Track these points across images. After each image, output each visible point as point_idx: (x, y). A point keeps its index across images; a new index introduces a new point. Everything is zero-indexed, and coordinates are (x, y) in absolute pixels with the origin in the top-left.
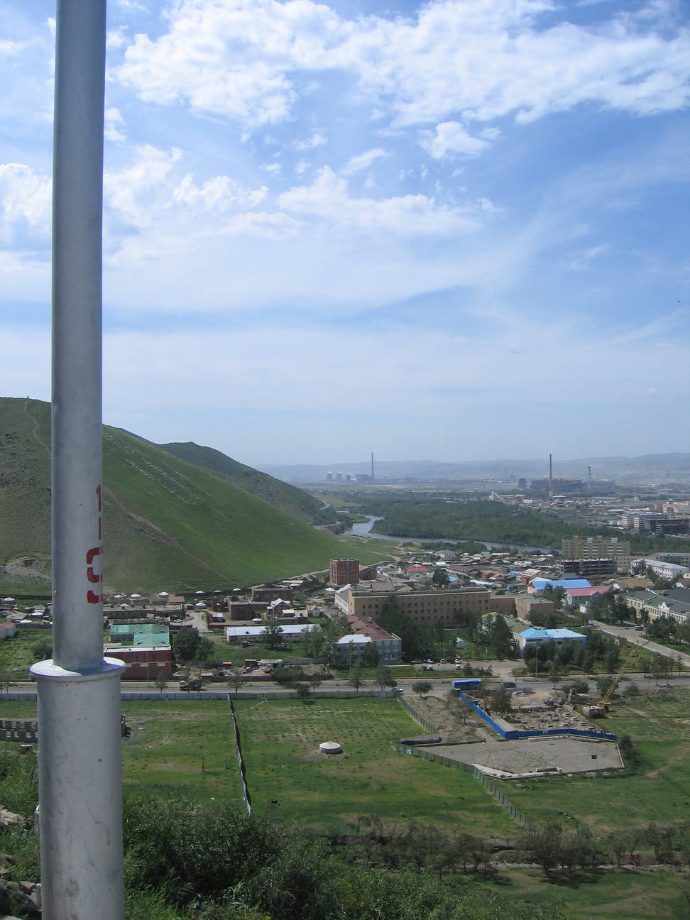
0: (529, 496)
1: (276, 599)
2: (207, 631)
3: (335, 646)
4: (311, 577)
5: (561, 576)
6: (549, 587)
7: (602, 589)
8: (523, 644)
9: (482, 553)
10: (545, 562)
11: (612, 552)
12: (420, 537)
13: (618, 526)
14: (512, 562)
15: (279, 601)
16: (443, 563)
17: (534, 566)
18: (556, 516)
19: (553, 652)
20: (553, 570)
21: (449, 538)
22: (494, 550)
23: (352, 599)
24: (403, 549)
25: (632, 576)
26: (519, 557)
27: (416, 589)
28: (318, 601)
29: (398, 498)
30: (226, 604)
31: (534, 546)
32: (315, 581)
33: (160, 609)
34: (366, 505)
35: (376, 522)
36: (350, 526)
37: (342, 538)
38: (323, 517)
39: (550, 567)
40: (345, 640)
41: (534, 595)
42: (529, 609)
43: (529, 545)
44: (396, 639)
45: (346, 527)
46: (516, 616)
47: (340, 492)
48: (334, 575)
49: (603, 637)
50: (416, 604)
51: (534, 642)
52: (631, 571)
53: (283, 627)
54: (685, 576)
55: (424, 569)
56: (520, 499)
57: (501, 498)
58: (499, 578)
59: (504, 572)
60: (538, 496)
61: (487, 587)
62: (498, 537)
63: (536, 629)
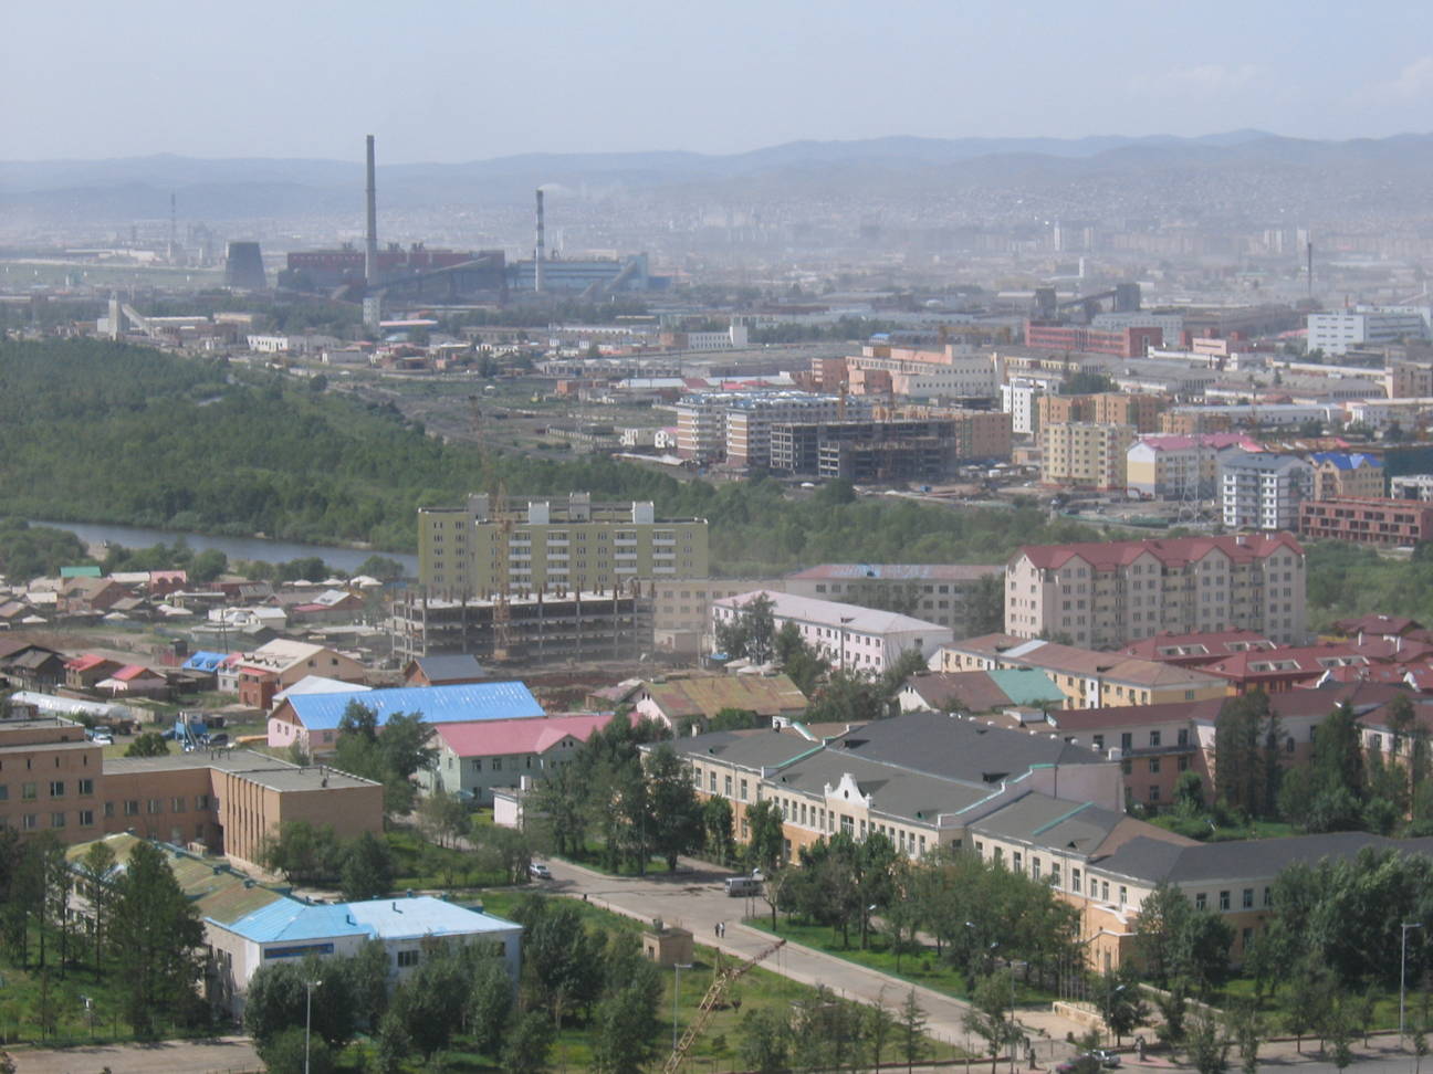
0: (277, 322)
5: (411, 669)
6: (360, 722)
7: (586, 723)
8: (247, 966)
9: (66, 572)
10: (348, 610)
11: (631, 563)
13: (658, 452)
14: (201, 611)
17: (296, 625)
18: (392, 410)
19: (379, 995)
20: (380, 645)
22: (120, 559)
25: (718, 665)
26: (232, 591)
31: (298, 540)
39: (365, 630)
41: (297, 756)
42: (273, 813)
43: (274, 539)
46: (216, 847)
49: (591, 928)
51: (298, 960)
52: (711, 644)
54: (935, 664)
56: (235, 336)
57: (149, 328)
58: (141, 684)
59: (166, 658)
60: (315, 321)
61: (90, 722)
62: (139, 505)
63: (307, 902)
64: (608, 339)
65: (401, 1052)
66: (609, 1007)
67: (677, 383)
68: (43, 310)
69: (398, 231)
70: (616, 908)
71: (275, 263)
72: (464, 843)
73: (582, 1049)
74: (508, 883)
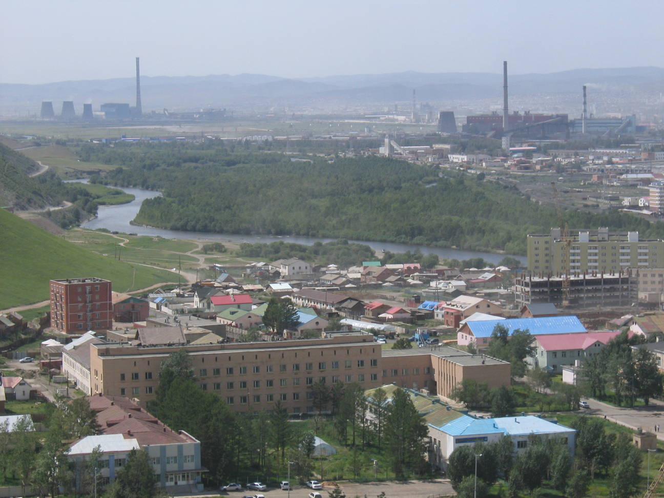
0: (462, 148)
3: (63, 459)
4: (10, 317)
5: (524, 310)
6: (501, 334)
7: (605, 336)
8: (448, 448)
9: (365, 264)
10: (494, 282)
11: (627, 261)
12: (236, 232)
13: (640, 208)
14: (426, 282)
16: (286, 286)
17: (470, 289)
18: (515, 188)
19: (509, 461)
20: (510, 298)
21: (298, 235)
22: (389, 258)
23: (97, 362)
24: (202, 258)
26: (441, 273)
27: (229, 340)
28: (27, 367)
29: (191, 153)
31: (471, 249)
32: (20, 326)
34: (124, 168)
35: (147, 203)
36: (93, 211)
37: (75, 237)
38: (34, 193)
39: (502, 291)
40: (84, 446)
41: (471, 350)
42: (459, 377)
43: (460, 248)
44: (189, 442)
45: (84, 213)
46: (433, 391)
47: (72, 140)
48: (59, 312)
49: (608, 432)
50: (231, 371)
51: (472, 444)
55: (246, 298)
56: (442, 155)
57: (403, 151)
58: (399, 316)
59: (410, 303)
60: (480, 148)
61: (376, 333)
62: (399, 233)
63: (475, 417)
64: (616, 155)
65: (519, 488)
66: (617, 468)
67: (649, 176)
68: (355, 144)
69: (518, 106)
70: (620, 423)
71: (460, 121)
72: (548, 391)
73: (604, 488)
74: (569, 410)
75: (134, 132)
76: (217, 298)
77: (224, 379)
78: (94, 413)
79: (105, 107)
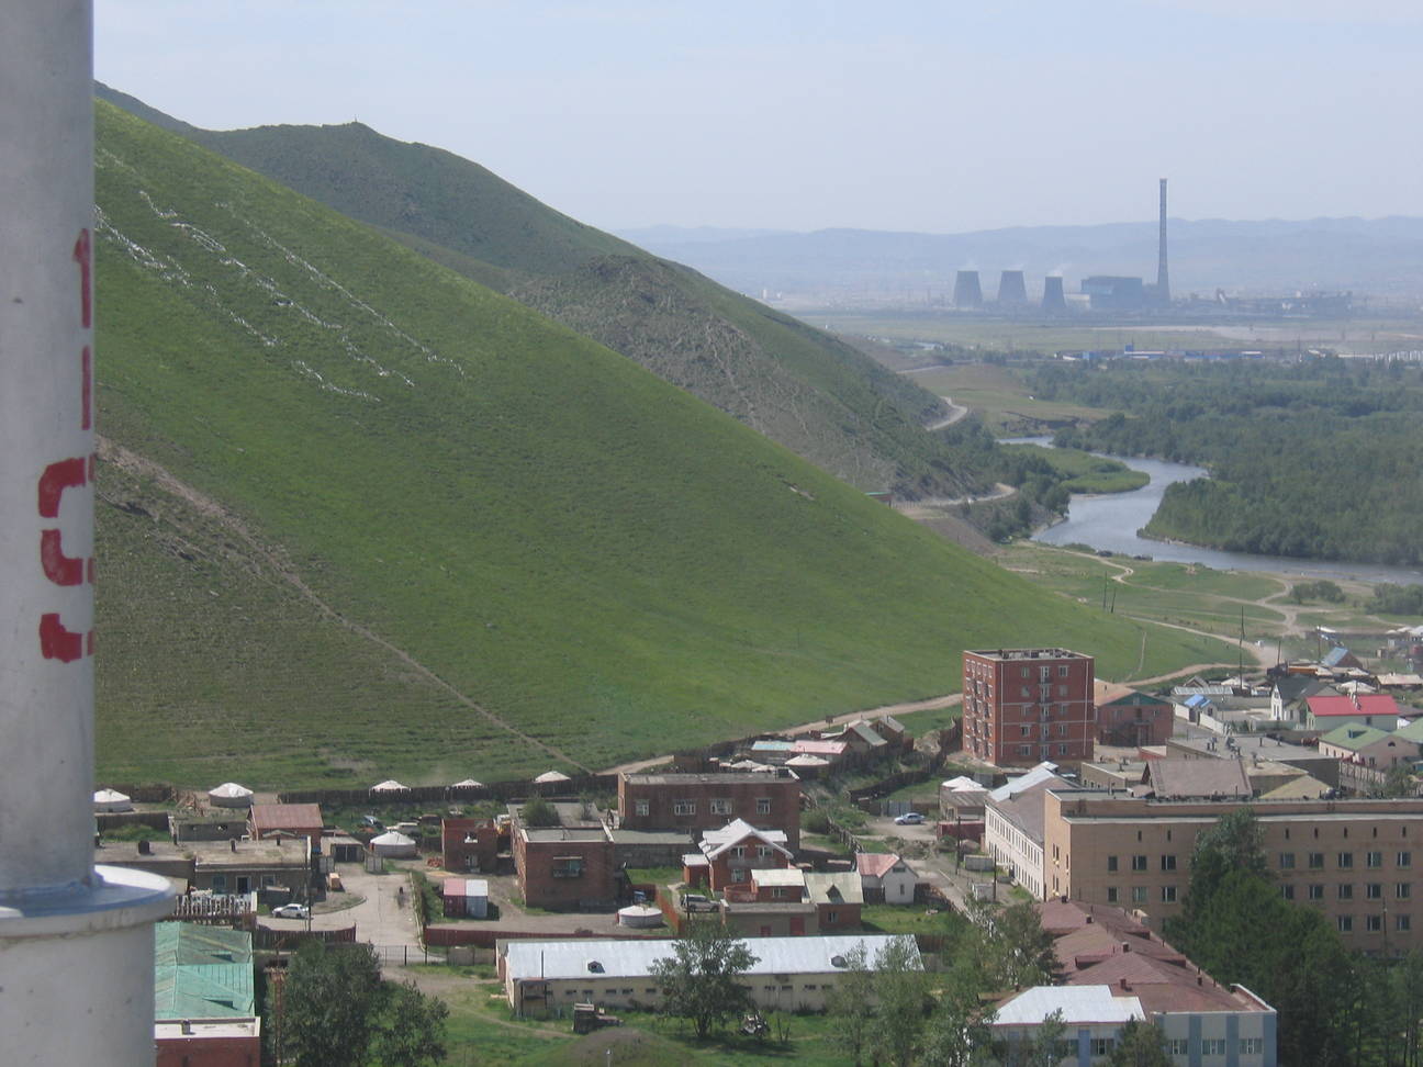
1: (721, 822)
2: (417, 953)
3: (982, 1034)
4: (878, 727)
12: (1365, 560)
15: (737, 830)
23: (1059, 829)
24: (1290, 613)
27: (1346, 793)
28: (910, 834)
29: (1273, 385)
30: (505, 840)
32: (898, 746)
33: (213, 855)
34: (1129, 415)
35: (1175, 491)
36: (1058, 505)
37: (1020, 560)
38: (936, 464)
40: (1026, 1008)
44: (1253, 1009)
45: (1041, 509)
47: (1018, 355)
48: (981, 721)
50: (1347, 859)
53: (754, 945)
55: (1387, 703)
75: (1150, 339)
76: (1322, 701)
77: (1331, 877)
78: (1049, 937)
79: (1090, 283)
